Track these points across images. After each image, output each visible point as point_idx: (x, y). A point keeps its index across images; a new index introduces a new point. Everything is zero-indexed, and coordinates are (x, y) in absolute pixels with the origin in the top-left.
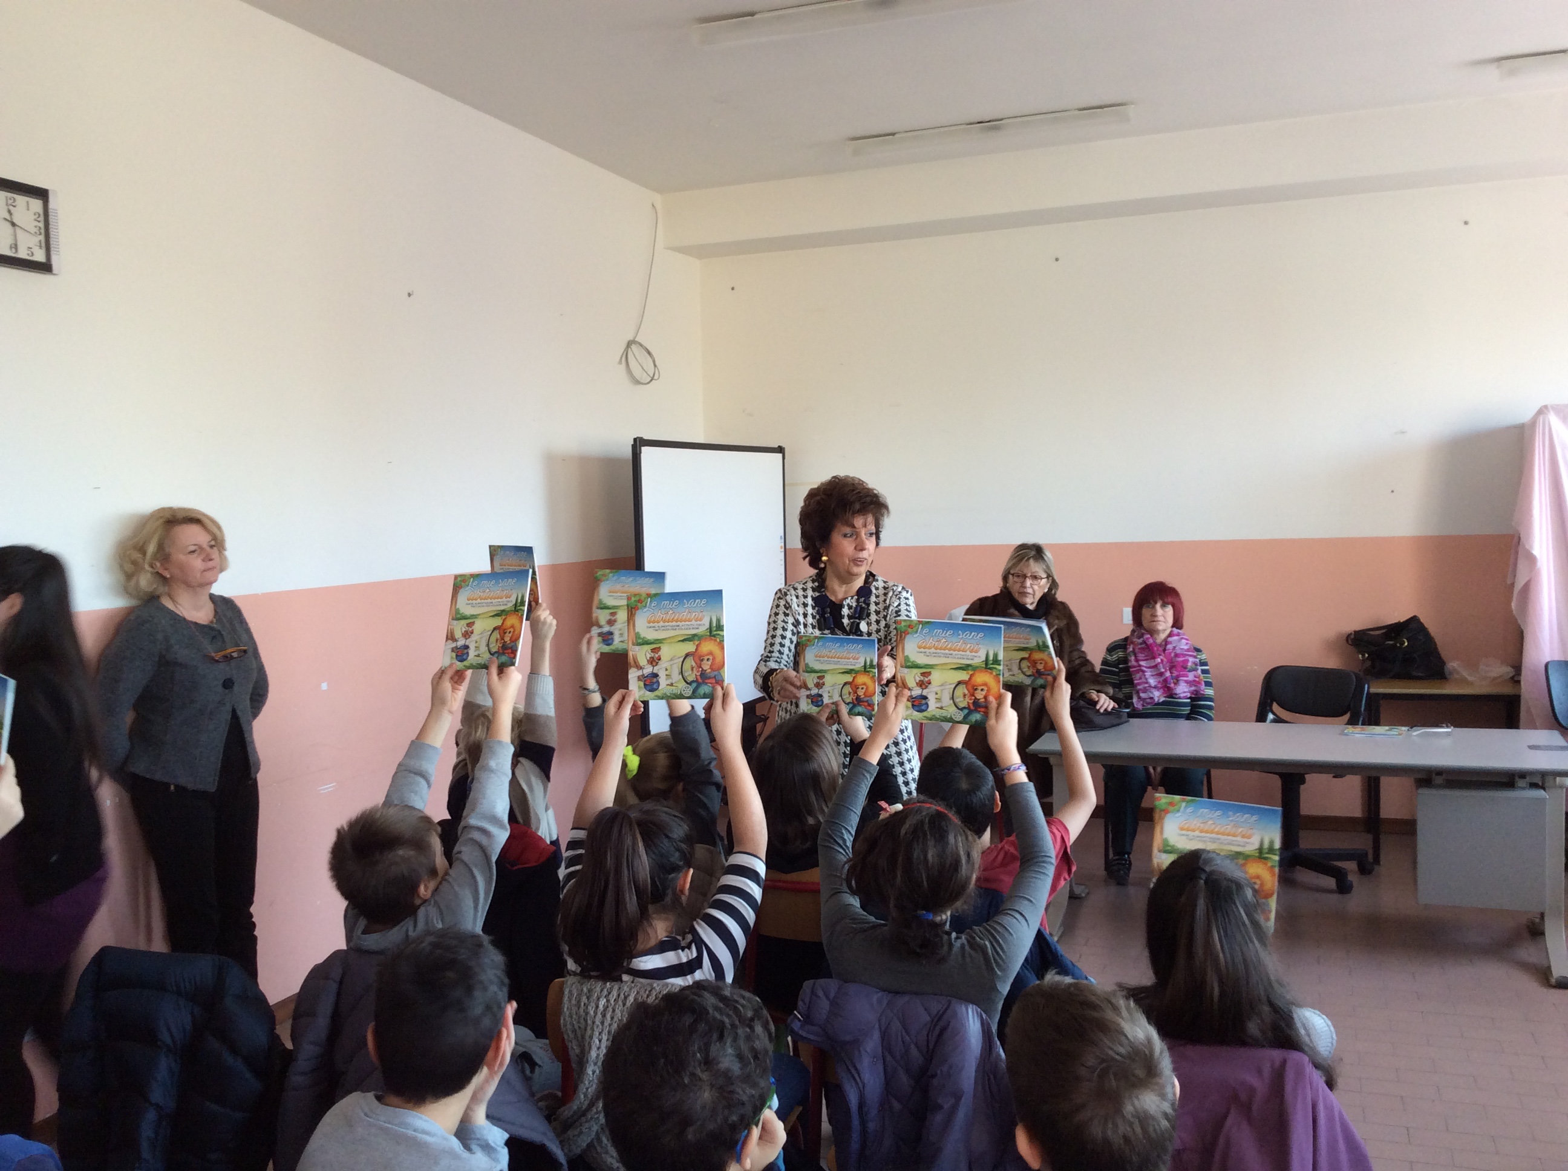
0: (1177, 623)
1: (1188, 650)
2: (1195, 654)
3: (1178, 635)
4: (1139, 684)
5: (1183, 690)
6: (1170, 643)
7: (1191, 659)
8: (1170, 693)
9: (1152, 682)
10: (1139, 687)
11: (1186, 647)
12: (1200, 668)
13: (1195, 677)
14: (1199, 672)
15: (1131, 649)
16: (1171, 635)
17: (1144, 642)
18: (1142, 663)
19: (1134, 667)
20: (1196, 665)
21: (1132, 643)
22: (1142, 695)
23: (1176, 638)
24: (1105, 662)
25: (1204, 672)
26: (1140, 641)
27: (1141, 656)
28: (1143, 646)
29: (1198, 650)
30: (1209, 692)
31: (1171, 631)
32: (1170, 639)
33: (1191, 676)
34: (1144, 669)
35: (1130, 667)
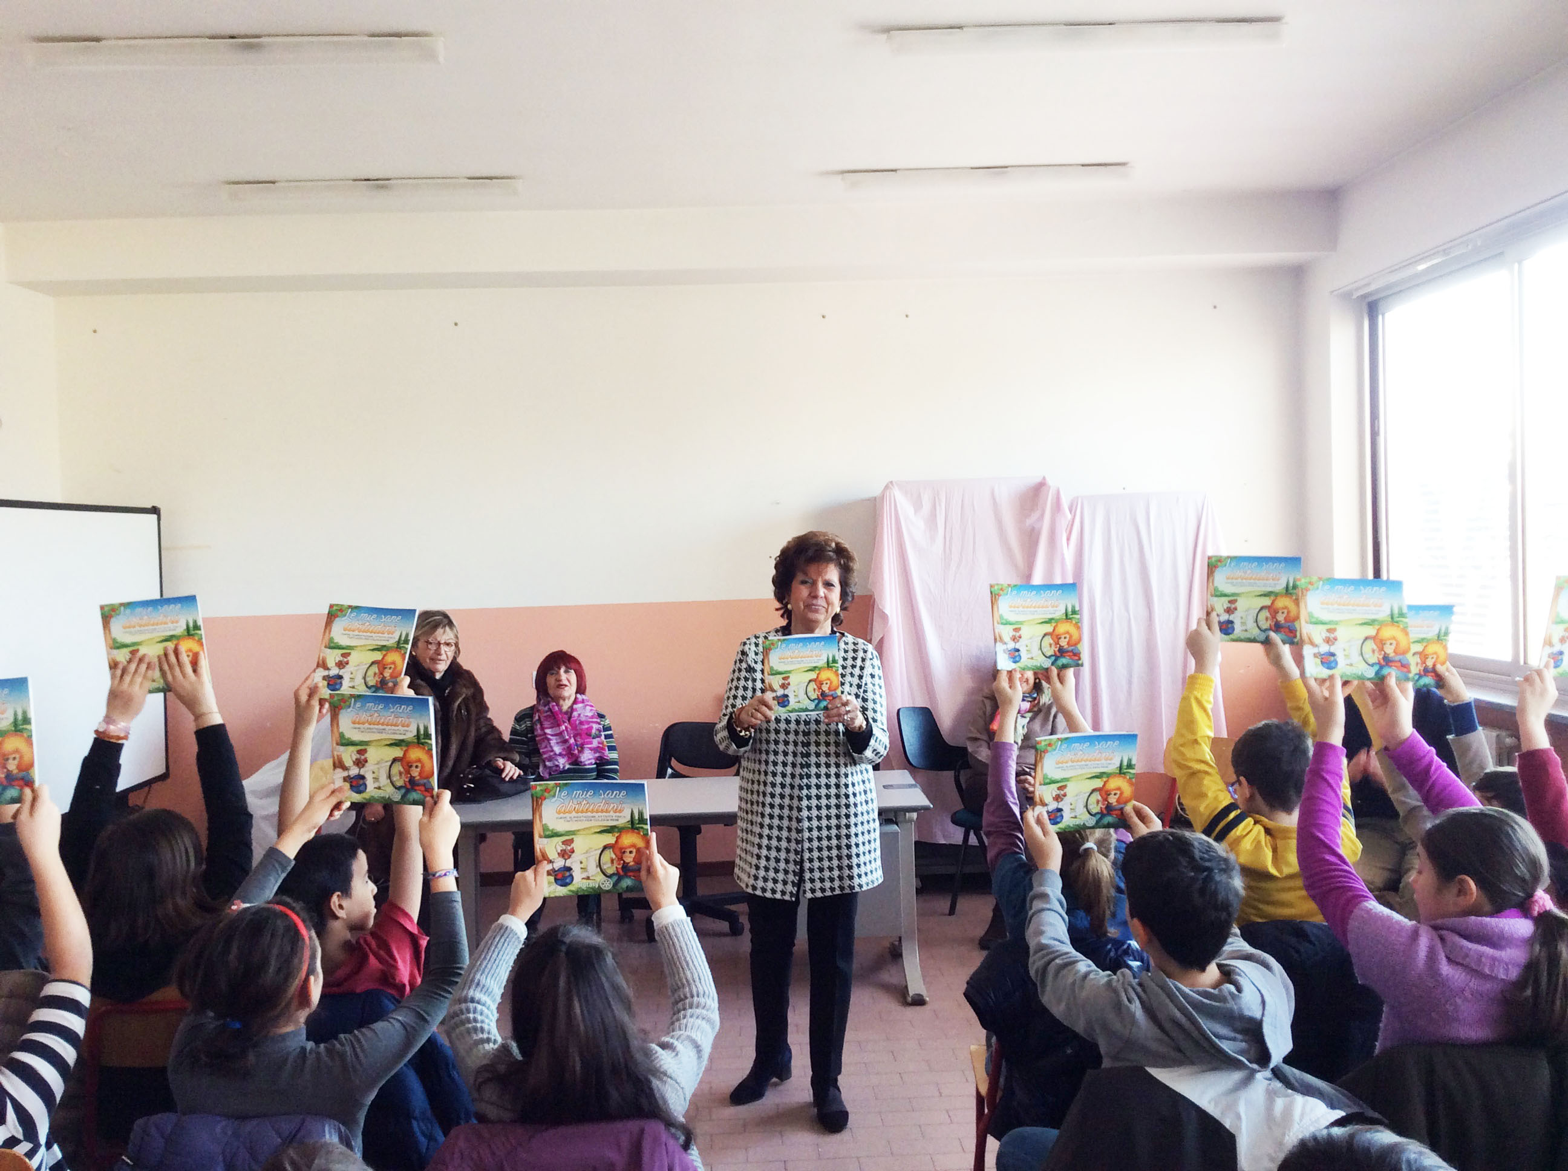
0: (581, 689)
1: (592, 717)
2: (598, 720)
3: (583, 701)
4: (544, 753)
5: (588, 758)
6: (576, 710)
7: (595, 726)
8: (575, 761)
9: (557, 749)
10: (545, 756)
11: (590, 714)
12: (603, 733)
13: (599, 743)
14: (603, 737)
15: (537, 718)
16: (576, 702)
17: (550, 710)
18: (548, 731)
19: (540, 735)
20: (600, 731)
21: (538, 711)
22: (548, 763)
23: (580, 705)
24: (514, 732)
25: (607, 737)
26: (546, 708)
27: (546, 724)
28: (549, 713)
29: (601, 716)
30: (613, 755)
31: (576, 698)
32: (575, 706)
33: (595, 743)
34: (549, 737)
35: (536, 736)
